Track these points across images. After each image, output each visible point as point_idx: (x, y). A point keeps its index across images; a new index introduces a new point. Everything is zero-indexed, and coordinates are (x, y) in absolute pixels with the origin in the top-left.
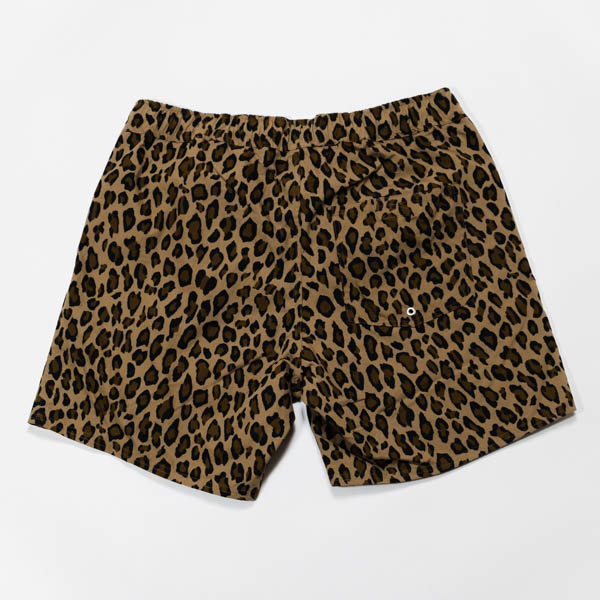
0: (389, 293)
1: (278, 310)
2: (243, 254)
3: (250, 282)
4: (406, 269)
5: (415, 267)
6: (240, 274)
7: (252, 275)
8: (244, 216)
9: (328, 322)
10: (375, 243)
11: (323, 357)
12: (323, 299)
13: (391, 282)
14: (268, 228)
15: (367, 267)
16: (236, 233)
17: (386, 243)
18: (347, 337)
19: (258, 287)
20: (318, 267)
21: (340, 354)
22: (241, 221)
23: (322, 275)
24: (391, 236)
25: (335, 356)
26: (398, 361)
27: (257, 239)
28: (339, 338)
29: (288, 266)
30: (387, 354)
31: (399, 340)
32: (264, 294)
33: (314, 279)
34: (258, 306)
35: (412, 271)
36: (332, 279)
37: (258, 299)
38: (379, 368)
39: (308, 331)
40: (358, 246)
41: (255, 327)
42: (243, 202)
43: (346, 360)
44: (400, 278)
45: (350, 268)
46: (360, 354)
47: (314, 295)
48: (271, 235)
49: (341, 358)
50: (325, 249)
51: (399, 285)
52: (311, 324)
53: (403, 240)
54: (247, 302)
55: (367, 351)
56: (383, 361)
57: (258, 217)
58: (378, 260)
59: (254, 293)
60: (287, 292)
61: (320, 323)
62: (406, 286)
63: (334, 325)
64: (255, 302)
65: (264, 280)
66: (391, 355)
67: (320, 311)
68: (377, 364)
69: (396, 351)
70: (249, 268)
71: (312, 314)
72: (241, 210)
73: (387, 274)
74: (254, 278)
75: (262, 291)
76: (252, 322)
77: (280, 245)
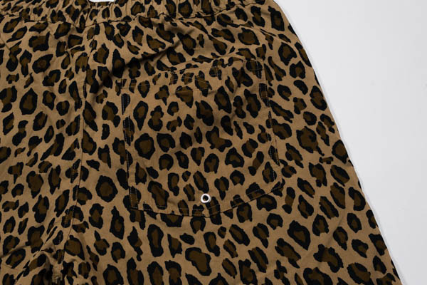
0: (180, 175)
1: (52, 191)
2: (19, 127)
3: (24, 158)
4: (202, 150)
5: (212, 147)
6: (14, 148)
7: (27, 150)
8: (25, 87)
9: (107, 207)
10: (166, 118)
11: (93, 250)
12: (103, 180)
13: (184, 164)
14: (49, 100)
15: (156, 145)
16: (16, 106)
17: (179, 118)
18: (129, 226)
19: (32, 164)
20: (101, 144)
21: (117, 246)
22: (22, 91)
23: (104, 152)
24: (185, 111)
25: (109, 250)
26: (188, 258)
27: (37, 112)
28: (118, 227)
29: (69, 142)
30: (175, 250)
31: (190, 232)
32: (37, 173)
33: (95, 157)
34: (30, 186)
35: (208, 152)
36: (115, 158)
37: (30, 177)
38: (163, 266)
39: (81, 217)
40: (146, 121)
41: (24, 209)
42: (25, 71)
43: (123, 255)
44: (194, 159)
45: (137, 146)
46: (142, 248)
47: (94, 175)
48: (51, 108)
49: (118, 252)
50: (110, 123)
51: (193, 167)
52: (86, 209)
53: (199, 115)
54: (19, 181)
55: (151, 245)
56: (170, 258)
57: (39, 87)
58: (169, 137)
59: (26, 170)
60: (63, 171)
61: (97, 209)
62: (201, 168)
63: (115, 212)
64: (28, 181)
65: (40, 156)
66: (180, 251)
67: (99, 194)
68: (161, 261)
69: (185, 246)
70: (25, 143)
71: (90, 197)
72: (23, 79)
73: (179, 154)
74: (29, 154)
75: (35, 168)
76: (21, 204)
77: (60, 118)
